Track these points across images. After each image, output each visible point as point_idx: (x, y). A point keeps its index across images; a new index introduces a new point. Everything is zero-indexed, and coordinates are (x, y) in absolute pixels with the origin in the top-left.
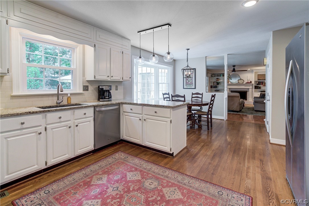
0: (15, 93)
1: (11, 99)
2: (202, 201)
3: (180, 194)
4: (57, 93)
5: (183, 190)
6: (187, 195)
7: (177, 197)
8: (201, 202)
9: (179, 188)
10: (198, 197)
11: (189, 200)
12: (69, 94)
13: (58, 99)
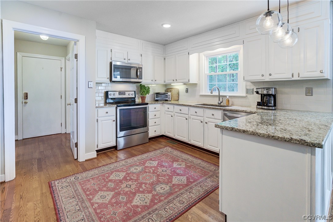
0: (201, 94)
1: (200, 97)
2: (117, 218)
3: (138, 204)
4: (218, 94)
5: (140, 208)
6: (132, 209)
7: (135, 201)
8: (117, 216)
9: (146, 206)
10: (125, 217)
11: (126, 208)
12: (228, 96)
13: (219, 100)
